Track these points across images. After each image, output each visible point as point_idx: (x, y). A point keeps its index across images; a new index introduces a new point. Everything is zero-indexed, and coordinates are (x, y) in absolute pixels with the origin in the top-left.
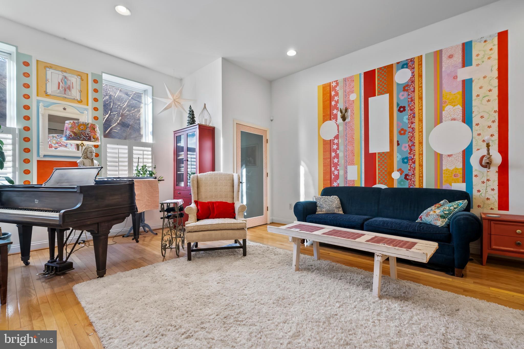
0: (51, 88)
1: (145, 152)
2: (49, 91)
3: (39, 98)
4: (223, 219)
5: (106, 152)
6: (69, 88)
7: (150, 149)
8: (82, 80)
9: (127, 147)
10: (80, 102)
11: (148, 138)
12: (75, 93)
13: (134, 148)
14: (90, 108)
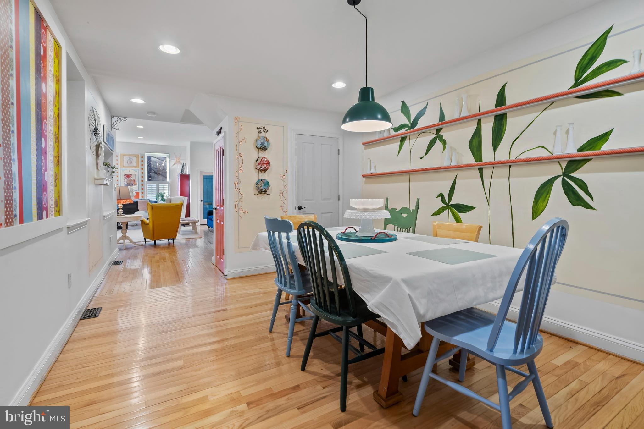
0: (125, 163)
1: (164, 186)
2: (124, 165)
3: (121, 168)
4: (182, 214)
5: (146, 187)
6: (131, 162)
7: (168, 184)
8: (136, 157)
9: (156, 184)
10: (136, 167)
11: (168, 180)
12: (134, 164)
13: (159, 184)
14: (140, 169)
